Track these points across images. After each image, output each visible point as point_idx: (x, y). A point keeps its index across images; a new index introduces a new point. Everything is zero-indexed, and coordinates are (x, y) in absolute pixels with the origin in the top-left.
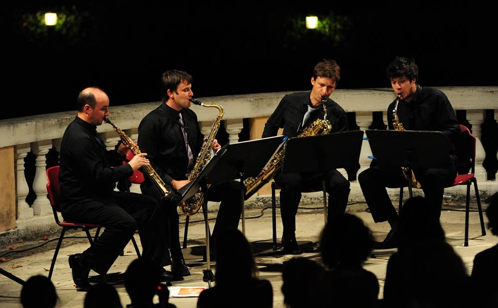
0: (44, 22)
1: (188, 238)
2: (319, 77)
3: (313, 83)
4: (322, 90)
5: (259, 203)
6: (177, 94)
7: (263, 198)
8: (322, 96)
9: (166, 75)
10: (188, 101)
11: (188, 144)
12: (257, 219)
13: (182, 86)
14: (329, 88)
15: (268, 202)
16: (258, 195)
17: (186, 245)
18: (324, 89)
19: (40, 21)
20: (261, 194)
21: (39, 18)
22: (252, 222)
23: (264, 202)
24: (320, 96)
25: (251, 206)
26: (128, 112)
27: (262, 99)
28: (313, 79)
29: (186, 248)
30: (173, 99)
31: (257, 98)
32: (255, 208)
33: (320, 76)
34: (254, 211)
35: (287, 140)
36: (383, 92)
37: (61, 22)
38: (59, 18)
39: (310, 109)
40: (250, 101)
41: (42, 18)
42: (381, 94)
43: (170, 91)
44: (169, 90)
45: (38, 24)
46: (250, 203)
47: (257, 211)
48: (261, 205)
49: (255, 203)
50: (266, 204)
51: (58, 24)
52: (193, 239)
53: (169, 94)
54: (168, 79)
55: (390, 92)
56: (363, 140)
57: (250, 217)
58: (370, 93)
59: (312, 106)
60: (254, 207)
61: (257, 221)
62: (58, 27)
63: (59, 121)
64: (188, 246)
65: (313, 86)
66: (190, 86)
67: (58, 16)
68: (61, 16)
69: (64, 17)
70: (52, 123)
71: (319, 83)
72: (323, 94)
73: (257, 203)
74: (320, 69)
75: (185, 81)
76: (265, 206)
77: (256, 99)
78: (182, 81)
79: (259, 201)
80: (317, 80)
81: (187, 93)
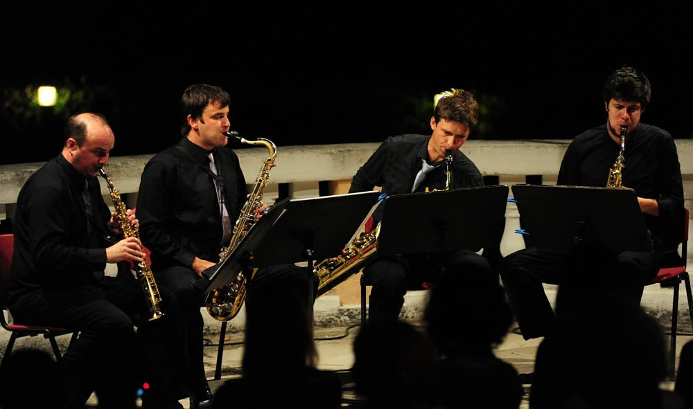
0: (37, 101)
1: (224, 365)
2: (443, 120)
3: (433, 127)
4: (447, 141)
5: (342, 318)
6: (203, 122)
7: (349, 310)
8: (446, 150)
9: (188, 93)
10: (221, 134)
11: (222, 203)
12: (338, 341)
13: (211, 109)
14: (458, 138)
15: (357, 317)
16: (341, 305)
17: (220, 376)
18: (451, 139)
19: (30, 100)
20: (346, 304)
21: (29, 95)
22: (330, 345)
23: (351, 316)
24: (443, 149)
25: (330, 322)
26: (132, 164)
27: (350, 150)
28: (433, 120)
29: (220, 378)
30: (196, 130)
31: (342, 149)
32: (336, 325)
33: (445, 118)
34: (334, 329)
35: (384, 199)
36: (543, 144)
37: (63, 101)
38: (60, 95)
39: (426, 167)
40: (331, 154)
41: (33, 95)
42: (539, 147)
43: (192, 117)
44: (189, 115)
45: (28, 104)
46: (328, 318)
47: (339, 329)
48: (345, 321)
49: (337, 317)
50: (354, 320)
51: (58, 103)
52: (231, 367)
53: (190, 122)
54: (189, 99)
55: (554, 145)
56: (508, 203)
57: (327, 337)
58: (522, 145)
59: (429, 163)
60: (334, 325)
61: (338, 343)
62: (57, 109)
63: (18, 175)
64: (222, 377)
65: (433, 131)
66: (226, 110)
67: (58, 91)
68: (63, 91)
69: (67, 95)
70: (5, 178)
71: (443, 130)
72: (448, 148)
73: (340, 318)
74: (446, 106)
75: (217, 102)
76: (352, 322)
77: (340, 151)
78: (210, 101)
79: (342, 314)
80: (439, 123)
81: (219, 123)
